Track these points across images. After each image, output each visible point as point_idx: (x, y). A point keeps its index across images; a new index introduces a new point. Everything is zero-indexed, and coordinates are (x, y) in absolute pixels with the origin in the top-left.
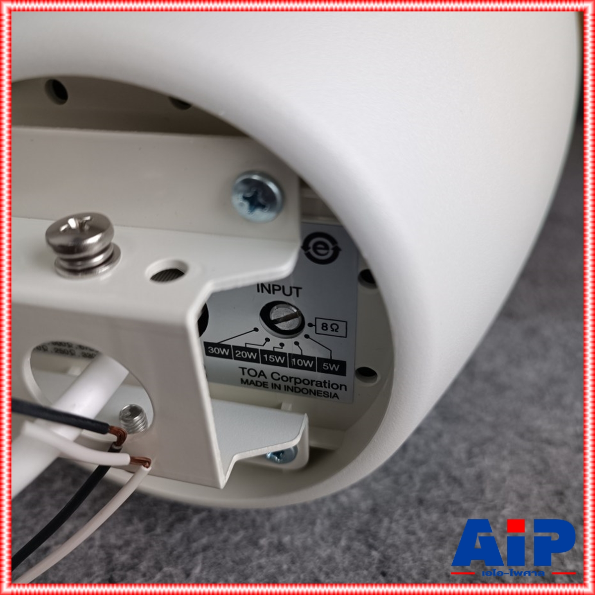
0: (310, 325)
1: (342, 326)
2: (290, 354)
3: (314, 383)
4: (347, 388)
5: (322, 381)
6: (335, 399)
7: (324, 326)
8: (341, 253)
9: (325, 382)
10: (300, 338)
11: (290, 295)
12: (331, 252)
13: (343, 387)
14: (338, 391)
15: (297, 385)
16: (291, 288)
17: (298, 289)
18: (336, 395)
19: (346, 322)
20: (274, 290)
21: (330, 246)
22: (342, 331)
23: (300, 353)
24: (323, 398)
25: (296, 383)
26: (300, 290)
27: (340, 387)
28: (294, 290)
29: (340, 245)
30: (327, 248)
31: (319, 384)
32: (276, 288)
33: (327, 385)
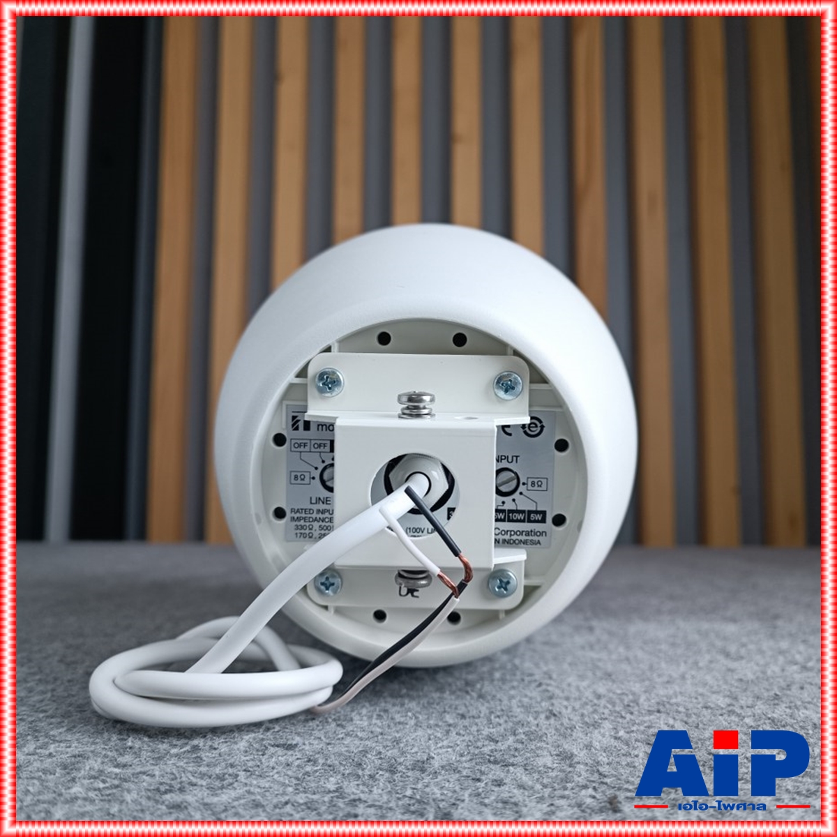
0: (524, 484)
1: (544, 481)
2: (509, 510)
3: (524, 533)
4: (547, 534)
5: (530, 530)
6: (538, 545)
7: (533, 483)
8: (545, 429)
9: (531, 531)
10: (516, 495)
11: (512, 462)
12: (539, 429)
13: (544, 534)
14: (540, 538)
15: (512, 537)
16: (513, 457)
17: (517, 457)
18: (539, 542)
19: (547, 479)
20: (502, 459)
21: (539, 425)
22: (544, 487)
23: (515, 508)
24: (530, 546)
25: (511, 535)
26: (518, 458)
27: (541, 534)
28: (515, 458)
29: (544, 424)
30: (536, 426)
31: (528, 534)
32: (503, 458)
33: (533, 534)
